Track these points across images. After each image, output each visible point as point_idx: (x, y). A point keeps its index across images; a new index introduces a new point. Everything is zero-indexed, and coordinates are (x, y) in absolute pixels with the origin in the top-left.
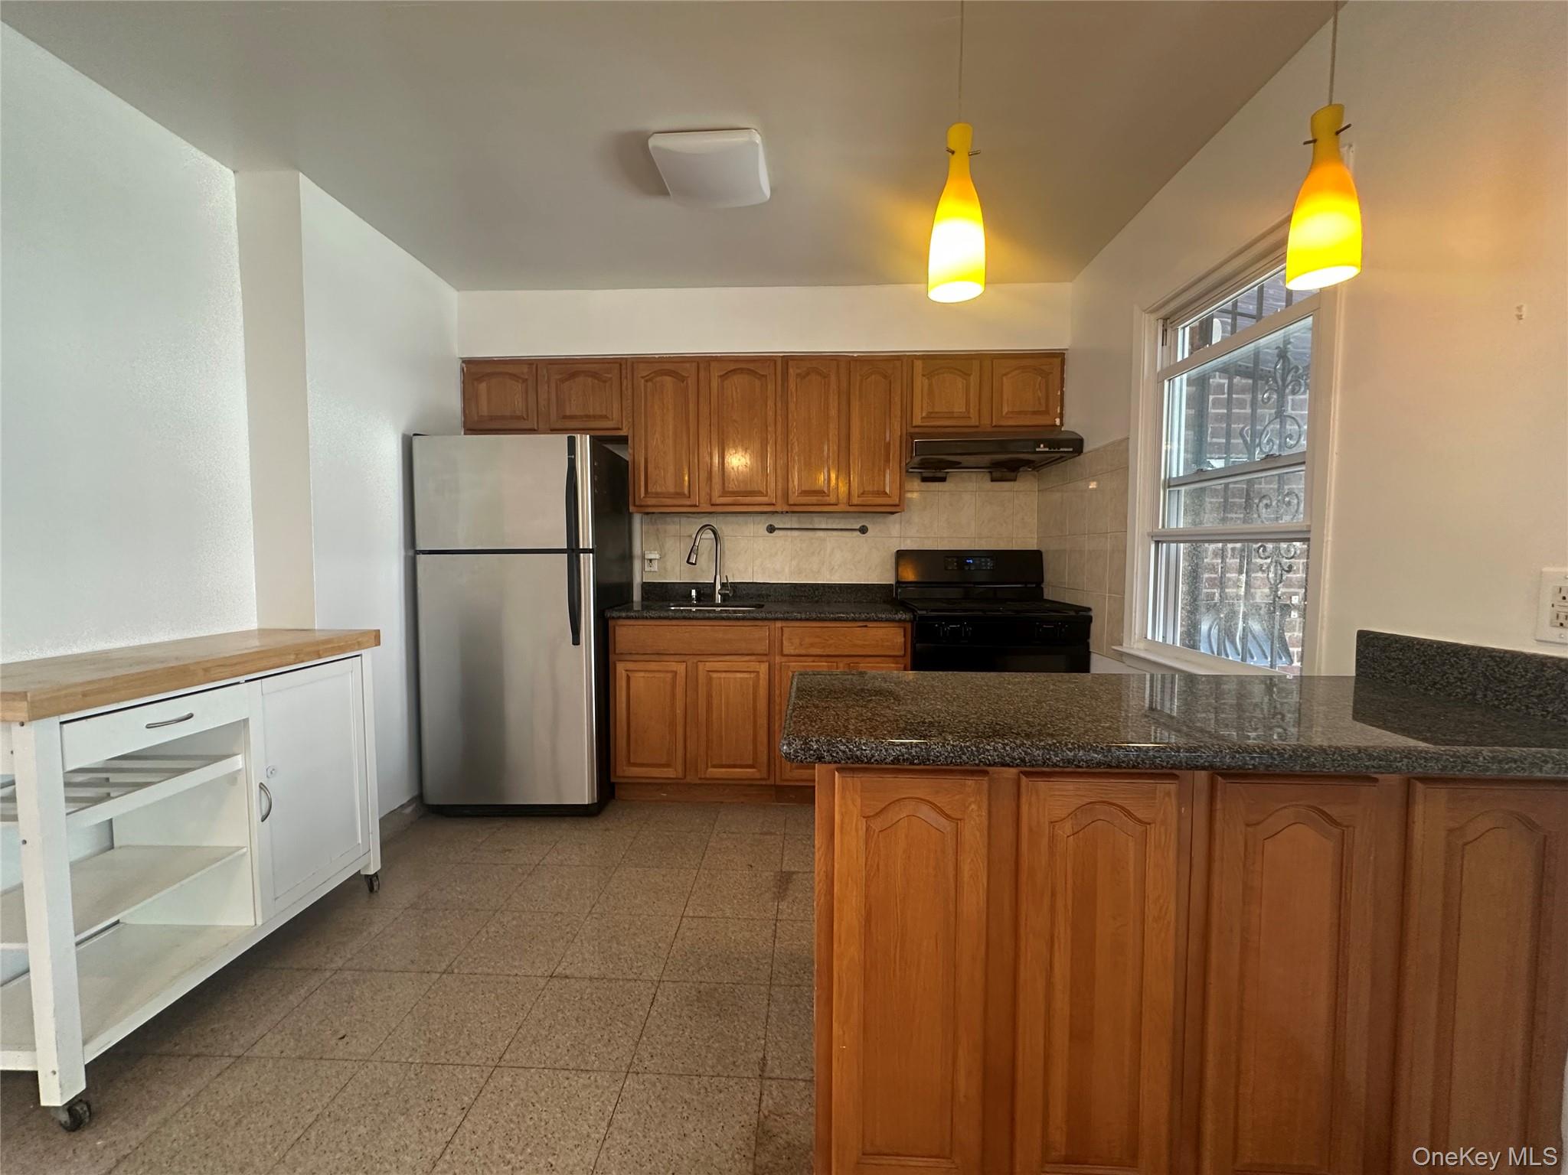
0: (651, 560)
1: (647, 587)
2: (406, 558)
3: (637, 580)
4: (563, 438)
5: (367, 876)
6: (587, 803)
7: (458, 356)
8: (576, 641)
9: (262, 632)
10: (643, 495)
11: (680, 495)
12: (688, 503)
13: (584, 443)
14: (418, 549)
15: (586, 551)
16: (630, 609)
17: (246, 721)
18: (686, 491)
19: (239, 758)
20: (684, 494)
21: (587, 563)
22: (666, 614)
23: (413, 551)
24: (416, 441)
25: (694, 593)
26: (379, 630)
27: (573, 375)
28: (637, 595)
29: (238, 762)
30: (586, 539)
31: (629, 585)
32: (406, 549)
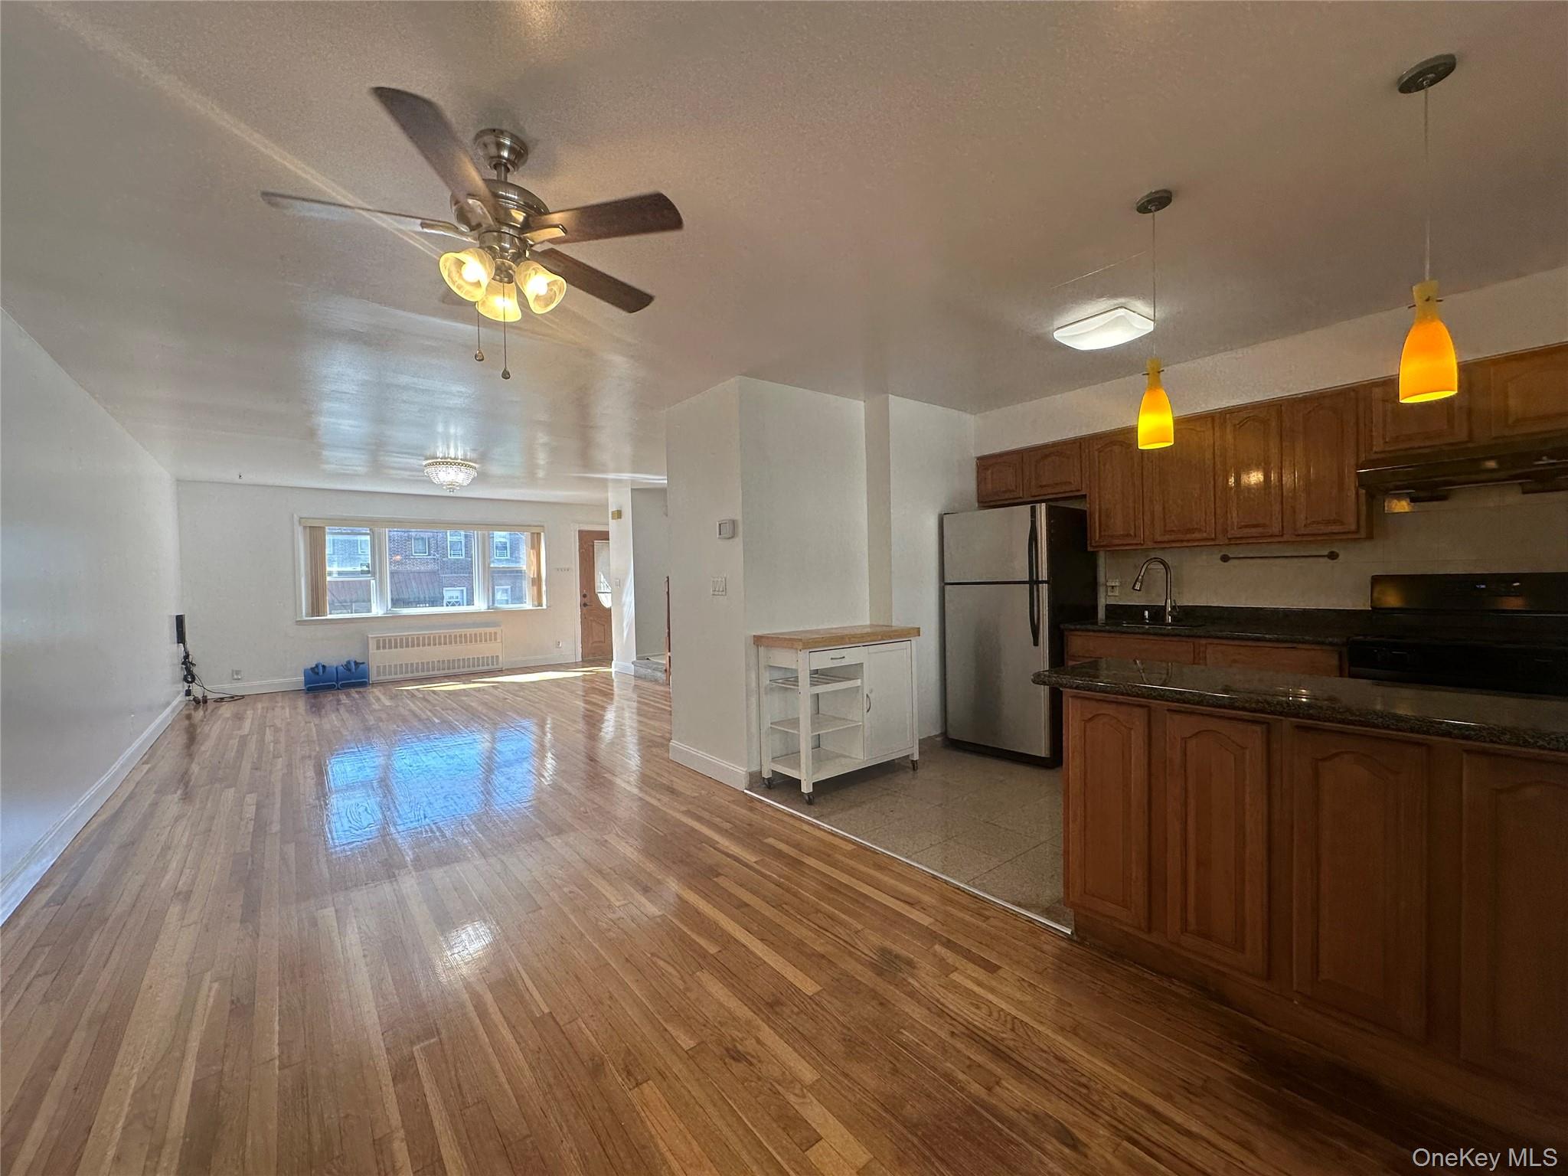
0: (1113, 587)
1: (1110, 608)
2: (940, 587)
3: (1102, 602)
4: (1026, 509)
5: (912, 761)
6: (1043, 756)
7: (974, 455)
8: (1036, 643)
9: (871, 626)
10: (1097, 538)
11: (1128, 535)
12: (1135, 542)
13: (1042, 509)
14: (946, 581)
15: (1043, 582)
16: (1096, 623)
17: (862, 663)
18: (1133, 534)
19: (859, 680)
20: (1131, 535)
21: (1044, 589)
22: (1119, 628)
23: (943, 584)
24: (946, 518)
25: (1146, 613)
26: (919, 628)
27: (1046, 456)
28: (1101, 614)
29: (858, 682)
30: (1044, 573)
31: (1095, 608)
32: (940, 583)
